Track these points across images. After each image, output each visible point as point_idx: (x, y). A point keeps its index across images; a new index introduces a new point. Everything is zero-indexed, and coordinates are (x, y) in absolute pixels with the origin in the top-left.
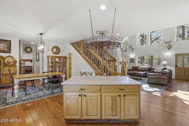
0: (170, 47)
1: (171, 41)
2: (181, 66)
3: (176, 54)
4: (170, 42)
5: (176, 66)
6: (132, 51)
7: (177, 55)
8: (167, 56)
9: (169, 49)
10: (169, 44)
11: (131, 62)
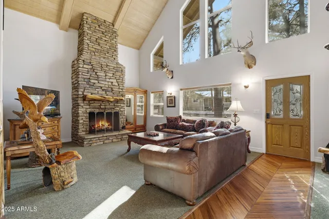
0: (251, 62)
1: (251, 43)
2: (282, 116)
3: (267, 81)
4: (250, 46)
5: (268, 116)
6: (170, 77)
7: (270, 84)
8: (246, 87)
9: (249, 67)
10: (248, 53)
11: (169, 105)
